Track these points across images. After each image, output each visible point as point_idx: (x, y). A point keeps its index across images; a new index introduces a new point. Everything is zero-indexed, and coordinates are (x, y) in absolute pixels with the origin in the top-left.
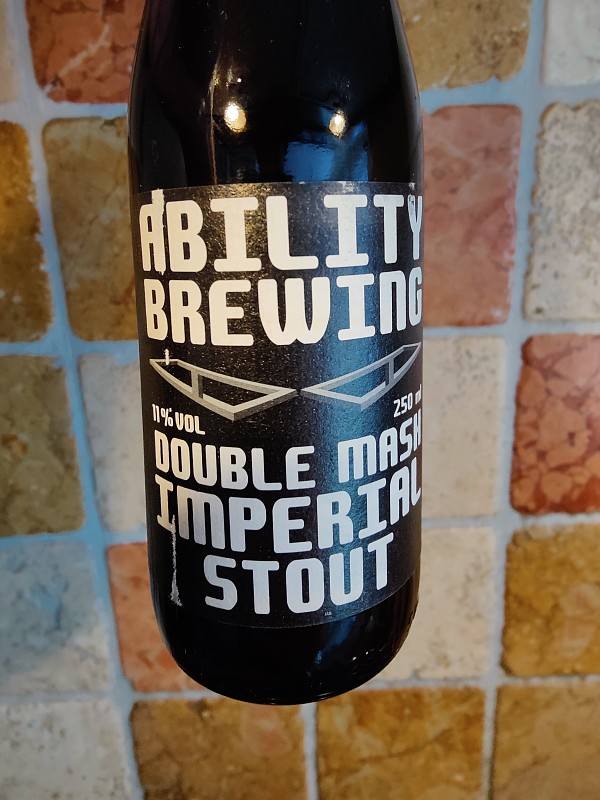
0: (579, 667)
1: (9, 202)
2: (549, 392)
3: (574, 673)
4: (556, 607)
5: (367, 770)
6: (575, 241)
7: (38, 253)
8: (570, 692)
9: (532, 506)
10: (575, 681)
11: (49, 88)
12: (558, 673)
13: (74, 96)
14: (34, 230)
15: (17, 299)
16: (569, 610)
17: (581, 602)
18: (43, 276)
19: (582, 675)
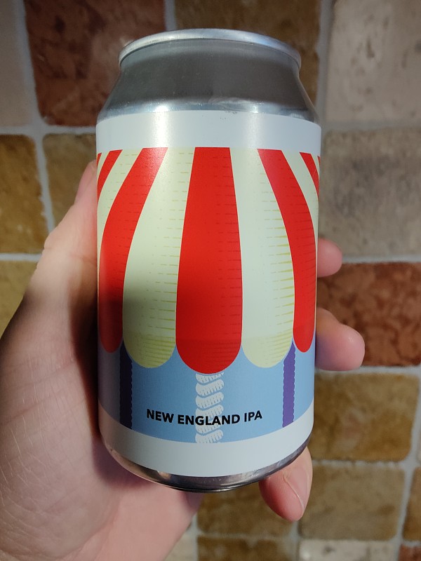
0: (351, 456)
1: (25, 179)
2: (331, 296)
3: (348, 459)
4: (337, 420)
5: (226, 508)
6: (346, 210)
7: (40, 207)
8: (347, 471)
10: (348, 465)
11: (46, 118)
12: (338, 459)
13: (60, 122)
14: (38, 193)
15: (29, 231)
16: (345, 422)
17: (352, 419)
18: (44, 220)
19: (353, 461)
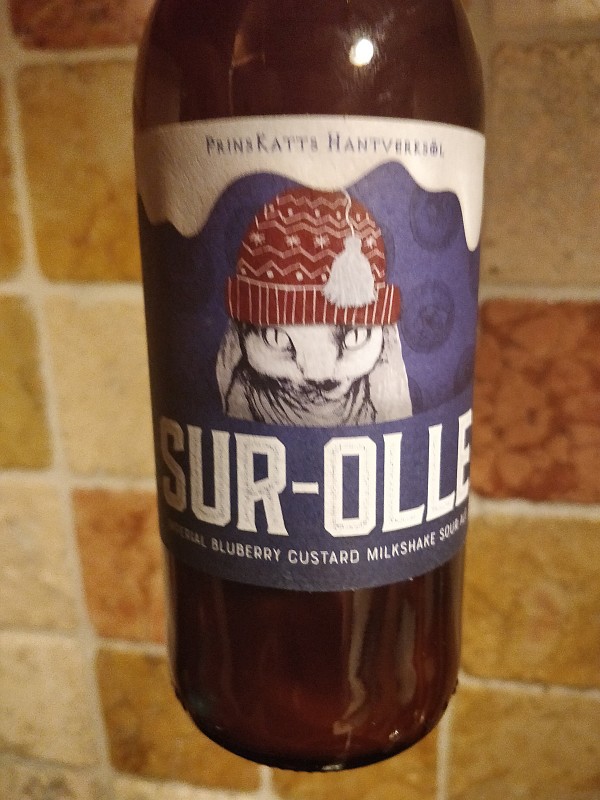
3: (536, 681)
4: (517, 605)
8: (533, 701)
9: (488, 487)
10: (536, 691)
12: (517, 678)
16: (531, 610)
17: (544, 602)
19: (546, 685)
